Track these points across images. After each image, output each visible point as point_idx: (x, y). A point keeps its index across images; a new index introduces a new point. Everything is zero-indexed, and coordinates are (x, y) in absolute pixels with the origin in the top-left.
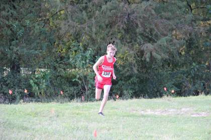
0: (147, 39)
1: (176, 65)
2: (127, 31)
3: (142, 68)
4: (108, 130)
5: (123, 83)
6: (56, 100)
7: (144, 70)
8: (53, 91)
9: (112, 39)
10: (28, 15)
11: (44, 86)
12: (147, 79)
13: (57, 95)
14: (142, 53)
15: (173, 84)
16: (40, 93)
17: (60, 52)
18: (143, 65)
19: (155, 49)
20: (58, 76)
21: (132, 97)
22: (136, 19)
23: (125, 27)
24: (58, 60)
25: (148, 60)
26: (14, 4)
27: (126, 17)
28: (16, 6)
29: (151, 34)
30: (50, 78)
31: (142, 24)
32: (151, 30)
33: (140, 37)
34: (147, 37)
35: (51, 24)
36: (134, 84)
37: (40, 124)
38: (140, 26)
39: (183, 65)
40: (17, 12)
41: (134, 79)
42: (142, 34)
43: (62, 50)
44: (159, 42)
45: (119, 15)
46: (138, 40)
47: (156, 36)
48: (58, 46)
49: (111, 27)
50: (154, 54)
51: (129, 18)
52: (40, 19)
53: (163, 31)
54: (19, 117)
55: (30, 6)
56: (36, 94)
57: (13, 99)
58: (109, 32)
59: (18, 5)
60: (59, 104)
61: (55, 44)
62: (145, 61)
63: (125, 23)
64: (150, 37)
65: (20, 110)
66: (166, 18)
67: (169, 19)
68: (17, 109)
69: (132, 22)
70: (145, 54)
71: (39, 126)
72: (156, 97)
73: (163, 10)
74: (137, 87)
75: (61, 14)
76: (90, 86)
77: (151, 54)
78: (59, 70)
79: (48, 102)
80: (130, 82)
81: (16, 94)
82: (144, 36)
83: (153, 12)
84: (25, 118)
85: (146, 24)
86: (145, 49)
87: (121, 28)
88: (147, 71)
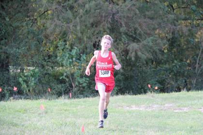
0: (131, 38)
1: (159, 63)
2: (112, 30)
3: (127, 66)
4: (95, 125)
6: (44, 97)
7: (129, 68)
8: (41, 88)
9: (97, 38)
10: (16, 15)
11: (32, 84)
12: (132, 77)
13: (45, 92)
14: (127, 52)
15: (157, 81)
16: (29, 91)
17: (47, 50)
18: (128, 63)
20: (46, 74)
21: (117, 94)
22: (121, 19)
23: (109, 26)
24: (46, 58)
25: (133, 59)
26: (3, 4)
27: (111, 17)
28: (5, 7)
29: (135, 33)
30: (39, 76)
31: (126, 23)
32: (136, 29)
33: (124, 36)
34: (131, 36)
35: (39, 24)
36: (119, 81)
37: (29, 120)
38: (124, 25)
39: (165, 62)
40: (5, 12)
41: (119, 77)
42: (126, 34)
43: (49, 49)
45: (104, 15)
46: (123, 40)
47: (140, 35)
48: (46, 45)
49: (96, 26)
50: (139, 53)
51: (113, 17)
52: (28, 19)
53: (146, 30)
54: (9, 114)
55: (18, 6)
56: (25, 91)
57: (3, 97)
58: (94, 32)
59: (7, 6)
60: (47, 101)
61: (43, 43)
62: (130, 59)
63: (110, 22)
64: (134, 36)
65: (10, 107)
66: (149, 18)
67: (152, 18)
68: (7, 106)
69: (117, 21)
70: (130, 53)
71: (29, 122)
72: (140, 93)
73: (147, 10)
74: (122, 84)
75: (48, 14)
76: (77, 83)
77: (136, 53)
78: (47, 68)
79: (36, 99)
81: (6, 91)
82: (128, 35)
83: (138, 12)
84: (15, 114)
85: (130, 24)
86: (131, 48)
87: (106, 27)
88: (131, 69)
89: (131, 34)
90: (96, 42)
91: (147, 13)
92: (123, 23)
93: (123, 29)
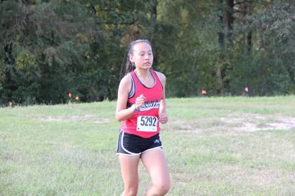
0: (48, 42)
1: (81, 69)
2: (26, 32)
4: (4, 139)
5: (24, 88)
7: (47, 75)
9: (9, 41)
12: (50, 85)
14: (43, 56)
15: (78, 90)
18: (46, 69)
19: (57, 53)
21: (34, 103)
22: (36, 20)
23: (23, 28)
25: (50, 64)
27: (25, 18)
29: (53, 36)
32: (53, 32)
33: (40, 39)
34: (49, 39)
36: (36, 89)
38: (39, 28)
39: (88, 69)
41: (35, 85)
42: (42, 37)
44: (62, 46)
45: (17, 15)
46: (39, 43)
47: (58, 38)
49: (8, 27)
50: (57, 58)
51: (27, 18)
53: (65, 34)
58: (5, 33)
62: (47, 64)
63: (23, 23)
64: (51, 39)
66: (68, 20)
67: (72, 21)
69: (32, 23)
70: (46, 57)
73: (65, 12)
74: (38, 93)
77: (54, 58)
80: (30, 86)
82: (44, 38)
83: (53, 14)
86: (48, 52)
87: (19, 29)
88: (49, 77)
89: (48, 37)
90: (7, 45)
91: (65, 15)
92: (38, 25)
93: (39, 31)
